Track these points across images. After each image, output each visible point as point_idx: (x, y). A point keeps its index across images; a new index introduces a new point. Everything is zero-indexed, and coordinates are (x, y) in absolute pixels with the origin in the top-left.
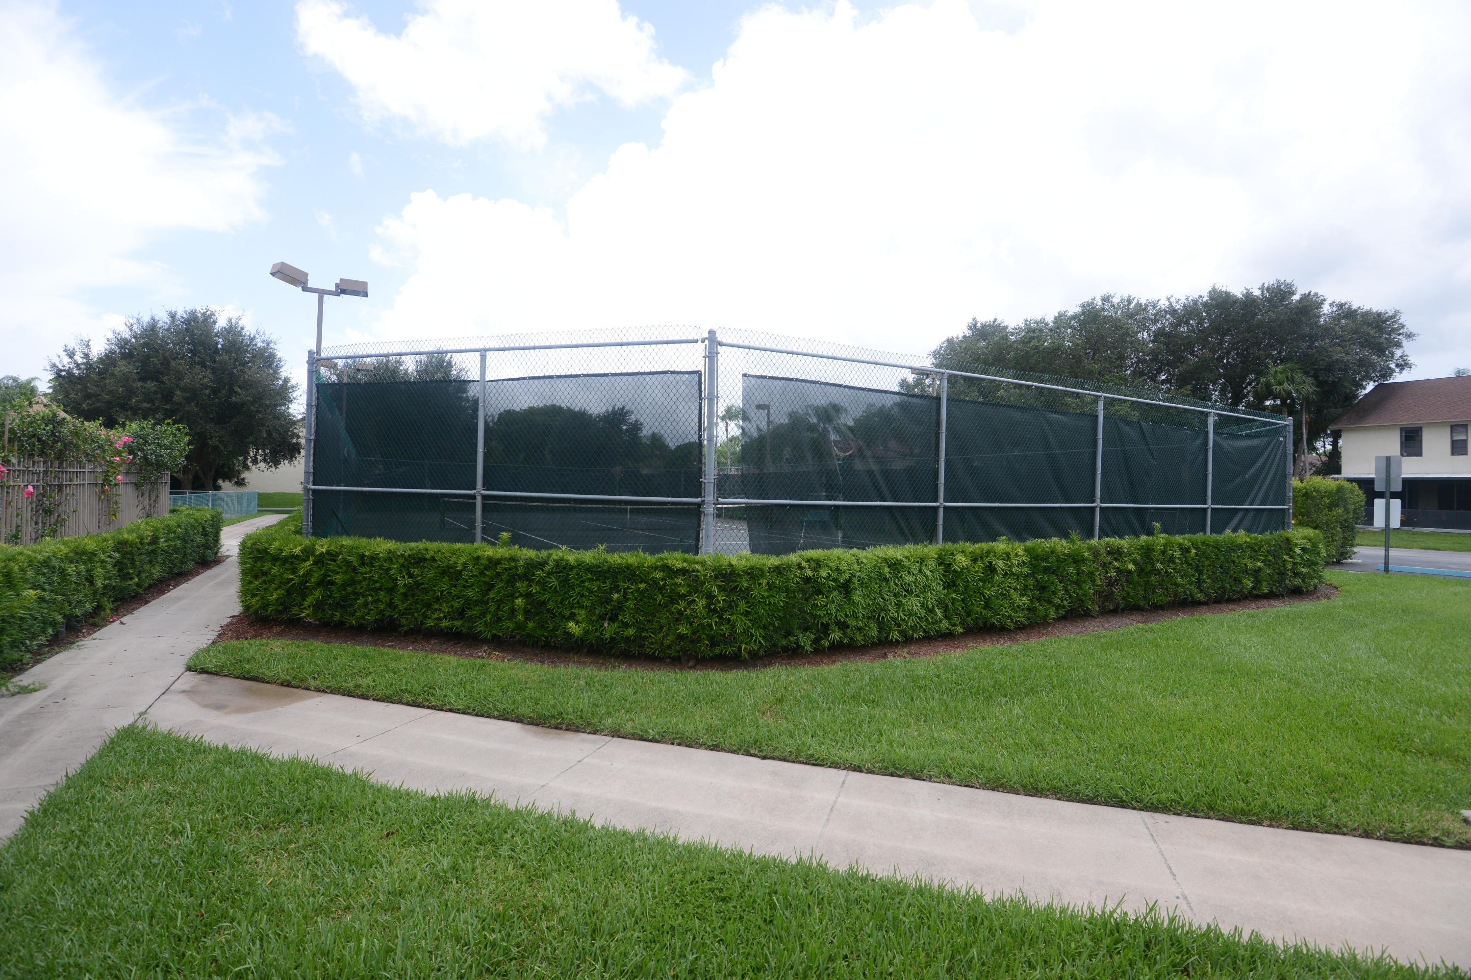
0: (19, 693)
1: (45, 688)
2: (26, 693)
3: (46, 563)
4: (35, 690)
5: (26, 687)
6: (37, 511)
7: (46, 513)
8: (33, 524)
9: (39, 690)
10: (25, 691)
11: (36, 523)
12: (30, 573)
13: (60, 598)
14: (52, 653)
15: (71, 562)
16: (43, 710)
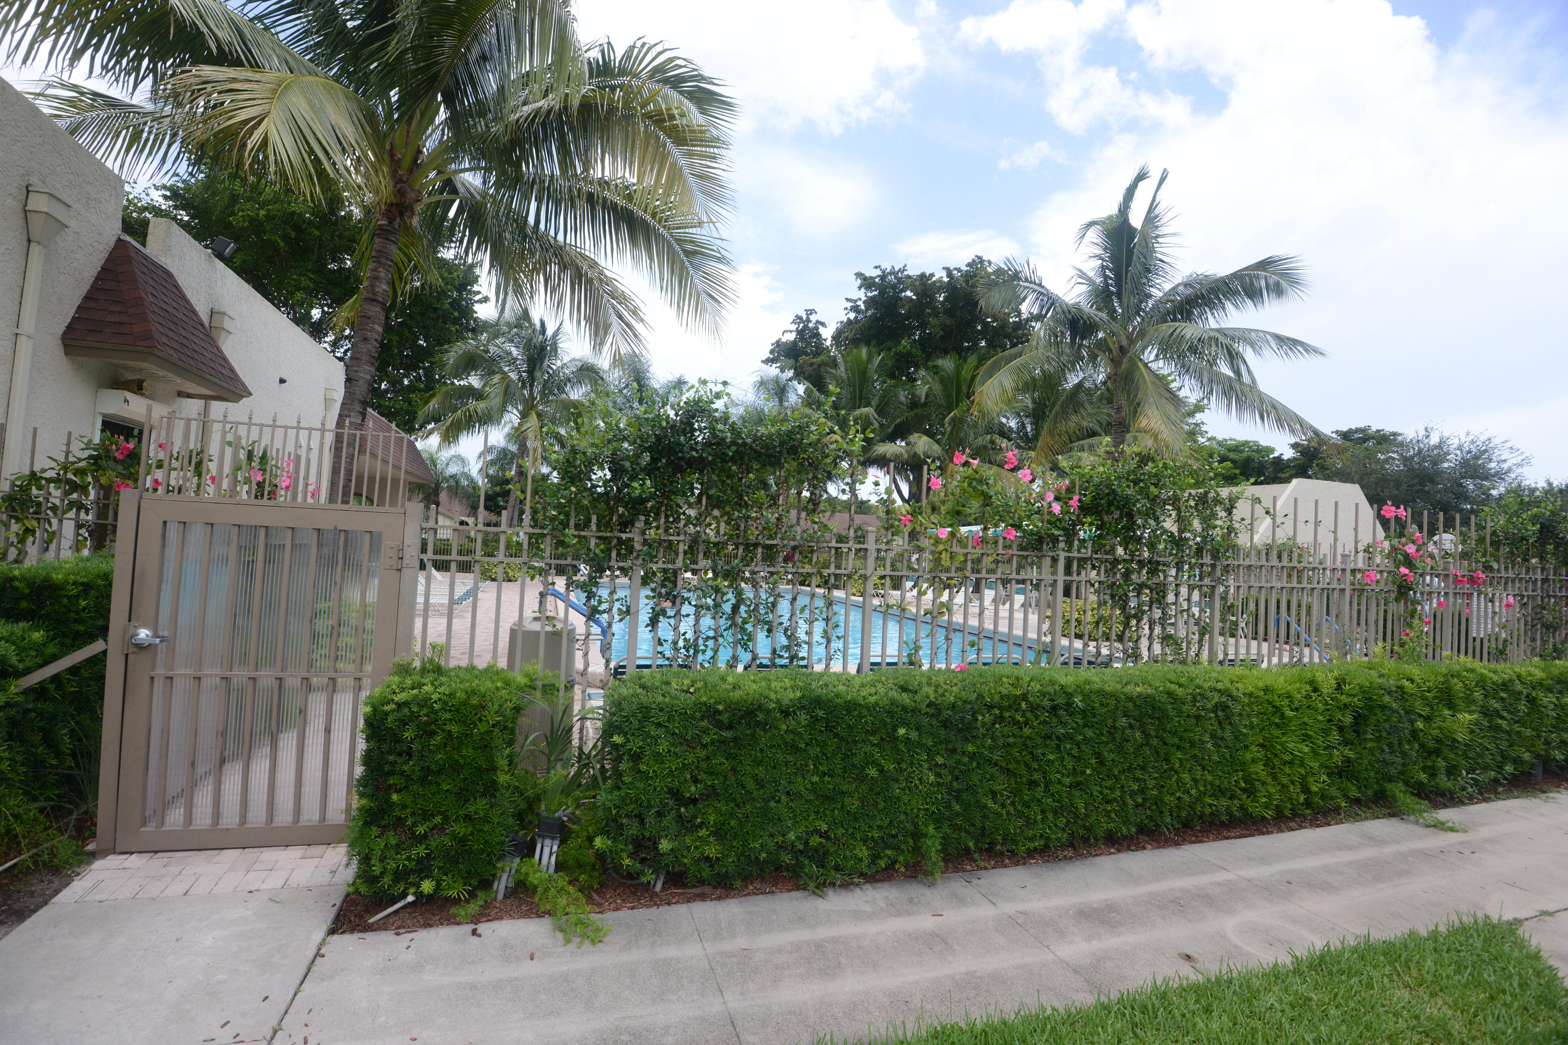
0: (1434, 826)
1: (1466, 832)
2: (1442, 829)
3: (1505, 686)
4: (1452, 830)
5: (1443, 824)
6: (1533, 626)
7: (1547, 629)
8: (1529, 642)
9: (1457, 831)
10: (1440, 826)
11: (1533, 640)
12: (1478, 695)
13: (1528, 732)
14: (1509, 795)
15: (1550, 690)
16: (1441, 856)
